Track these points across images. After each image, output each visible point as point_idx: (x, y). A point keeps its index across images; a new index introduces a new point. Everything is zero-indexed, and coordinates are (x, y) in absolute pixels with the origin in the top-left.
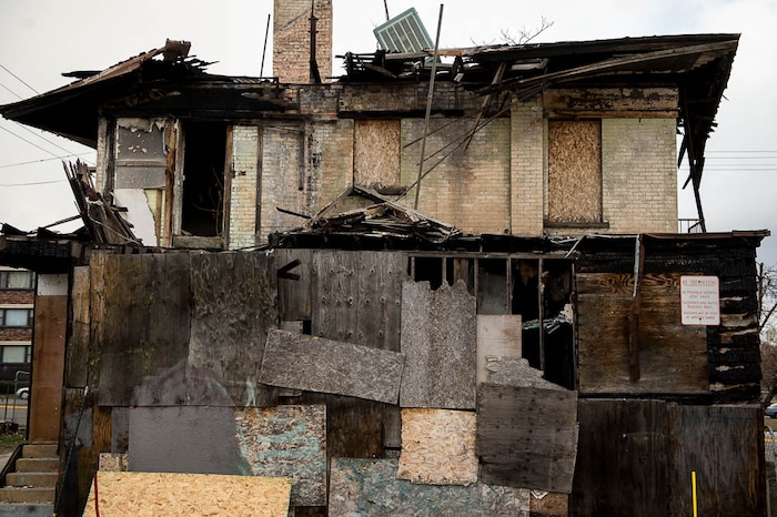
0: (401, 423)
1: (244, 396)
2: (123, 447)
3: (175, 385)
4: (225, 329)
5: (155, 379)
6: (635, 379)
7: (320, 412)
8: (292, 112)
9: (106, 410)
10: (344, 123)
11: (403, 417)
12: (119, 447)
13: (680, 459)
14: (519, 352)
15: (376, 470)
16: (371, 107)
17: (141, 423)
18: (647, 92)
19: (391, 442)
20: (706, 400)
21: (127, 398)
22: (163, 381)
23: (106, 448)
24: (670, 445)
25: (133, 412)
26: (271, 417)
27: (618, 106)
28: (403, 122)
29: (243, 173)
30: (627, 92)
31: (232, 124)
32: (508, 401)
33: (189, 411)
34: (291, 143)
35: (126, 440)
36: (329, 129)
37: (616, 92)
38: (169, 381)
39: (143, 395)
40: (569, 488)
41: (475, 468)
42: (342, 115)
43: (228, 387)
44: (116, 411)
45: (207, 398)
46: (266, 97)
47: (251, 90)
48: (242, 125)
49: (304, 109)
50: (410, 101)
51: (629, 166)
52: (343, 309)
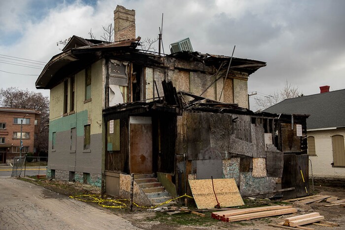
0: (252, 162)
1: (225, 156)
2: (195, 172)
3: (208, 153)
4: (219, 136)
5: (203, 151)
6: (290, 149)
7: (239, 159)
8: (162, 65)
9: (190, 161)
10: (176, 71)
11: (253, 160)
12: (194, 172)
13: (298, 168)
14: (272, 143)
15: (249, 174)
16: (183, 67)
17: (200, 165)
18: (243, 73)
19: (251, 167)
20: (299, 154)
21: (196, 157)
22: (205, 152)
23: (190, 173)
24: (296, 164)
25: (198, 162)
26: (230, 161)
27: (237, 76)
28: (191, 73)
29: (149, 84)
30: (239, 72)
31: (146, 67)
32: (271, 155)
33: (212, 161)
34: (162, 75)
35: (196, 170)
36: (172, 72)
37: (237, 72)
38: (207, 152)
39: (200, 156)
40: (282, 176)
41: (266, 173)
42: (176, 68)
43: (221, 153)
44: (193, 161)
45: (217, 157)
46: (156, 59)
47: (152, 56)
48: (148, 67)
49: (165, 65)
50: (192, 67)
51: (239, 92)
52: (240, 131)
